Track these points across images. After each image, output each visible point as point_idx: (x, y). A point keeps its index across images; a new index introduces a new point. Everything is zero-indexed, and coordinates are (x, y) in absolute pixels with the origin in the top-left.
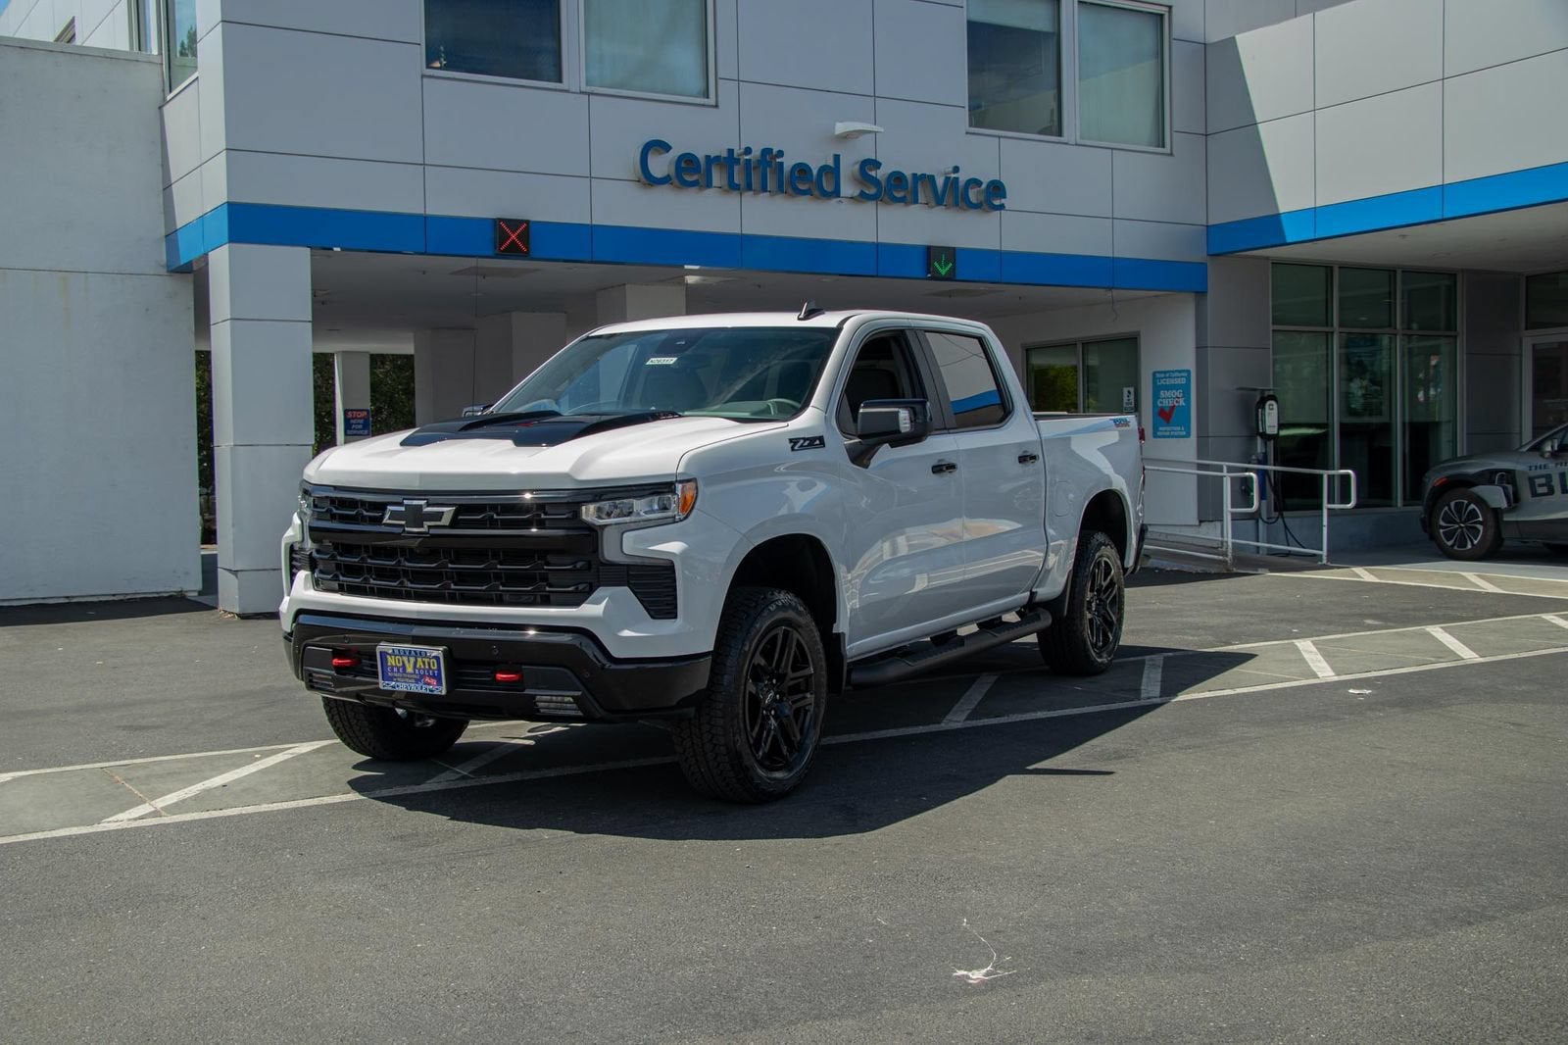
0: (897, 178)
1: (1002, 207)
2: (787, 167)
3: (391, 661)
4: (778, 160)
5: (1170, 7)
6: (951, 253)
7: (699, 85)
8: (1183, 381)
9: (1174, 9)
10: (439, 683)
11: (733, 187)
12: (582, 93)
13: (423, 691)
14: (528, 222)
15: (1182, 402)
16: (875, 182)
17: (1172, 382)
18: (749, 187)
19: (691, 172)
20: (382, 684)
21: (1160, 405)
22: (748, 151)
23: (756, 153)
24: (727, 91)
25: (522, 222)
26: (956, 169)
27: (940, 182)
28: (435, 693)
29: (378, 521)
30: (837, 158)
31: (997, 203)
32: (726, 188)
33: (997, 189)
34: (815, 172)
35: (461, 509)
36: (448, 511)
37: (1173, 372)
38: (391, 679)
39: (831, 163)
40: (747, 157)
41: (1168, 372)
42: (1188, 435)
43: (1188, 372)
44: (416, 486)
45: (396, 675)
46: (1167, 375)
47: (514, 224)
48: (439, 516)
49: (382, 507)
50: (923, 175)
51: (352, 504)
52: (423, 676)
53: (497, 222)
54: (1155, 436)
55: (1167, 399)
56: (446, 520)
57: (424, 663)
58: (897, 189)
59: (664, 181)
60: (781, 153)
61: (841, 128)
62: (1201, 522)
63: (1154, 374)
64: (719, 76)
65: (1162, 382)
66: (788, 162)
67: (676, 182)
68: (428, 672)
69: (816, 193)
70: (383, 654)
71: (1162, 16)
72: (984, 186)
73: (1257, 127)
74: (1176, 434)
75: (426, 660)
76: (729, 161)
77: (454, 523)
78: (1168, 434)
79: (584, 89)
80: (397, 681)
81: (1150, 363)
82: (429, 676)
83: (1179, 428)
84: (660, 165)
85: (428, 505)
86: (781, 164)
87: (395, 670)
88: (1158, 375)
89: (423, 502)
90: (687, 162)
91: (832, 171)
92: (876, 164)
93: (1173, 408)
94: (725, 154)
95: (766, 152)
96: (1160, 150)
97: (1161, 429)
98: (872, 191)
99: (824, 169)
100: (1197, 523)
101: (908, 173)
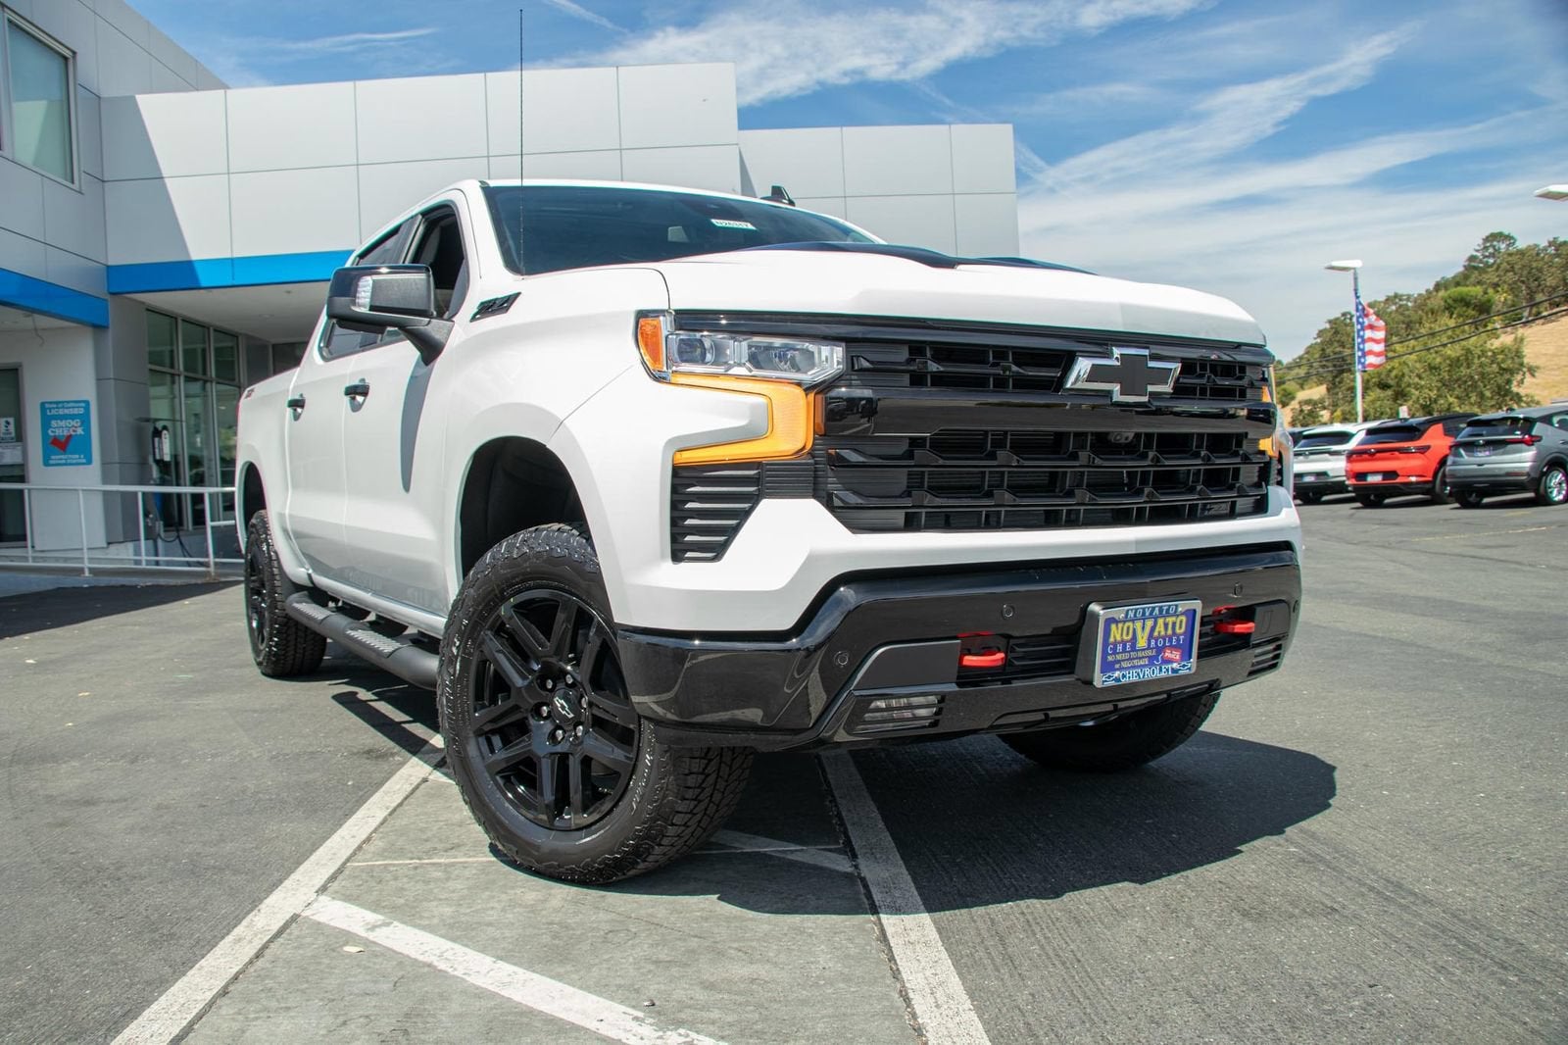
3: (1116, 633)
8: (82, 411)
15: (80, 431)
17: (66, 411)
21: (52, 434)
37: (68, 402)
41: (60, 402)
42: (89, 462)
43: (87, 403)
45: (1119, 657)
46: (60, 405)
52: (1160, 650)
54: (46, 463)
55: (60, 429)
57: (1166, 625)
62: (109, 543)
63: (43, 404)
65: (54, 412)
68: (1171, 640)
71: (66, 59)
74: (74, 461)
75: (1170, 620)
78: (64, 461)
80: (1120, 669)
81: (35, 394)
82: (1172, 647)
83: (77, 456)
85: (1155, 357)
87: (1120, 648)
88: (47, 406)
89: (1146, 352)
93: (69, 437)
97: (53, 457)
100: (105, 545)
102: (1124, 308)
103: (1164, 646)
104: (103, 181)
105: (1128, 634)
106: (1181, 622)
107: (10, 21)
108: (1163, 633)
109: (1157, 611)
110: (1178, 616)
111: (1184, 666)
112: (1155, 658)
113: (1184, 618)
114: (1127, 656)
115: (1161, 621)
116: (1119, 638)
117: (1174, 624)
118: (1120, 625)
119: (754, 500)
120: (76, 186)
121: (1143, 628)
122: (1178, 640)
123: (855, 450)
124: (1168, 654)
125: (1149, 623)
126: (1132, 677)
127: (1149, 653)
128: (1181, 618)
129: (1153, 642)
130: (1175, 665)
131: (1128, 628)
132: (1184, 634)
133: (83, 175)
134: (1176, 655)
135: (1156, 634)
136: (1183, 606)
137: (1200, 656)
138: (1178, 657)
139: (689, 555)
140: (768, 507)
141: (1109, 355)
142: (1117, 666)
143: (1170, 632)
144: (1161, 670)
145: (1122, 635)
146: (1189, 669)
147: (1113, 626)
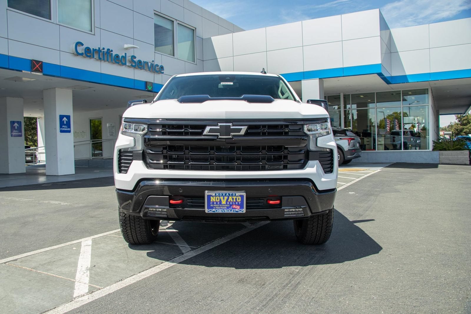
0: (140, 62)
1: (163, 73)
2: (114, 55)
3: (213, 199)
4: (111, 53)
5: (196, 28)
6: (152, 84)
7: (89, 28)
9: (197, 29)
10: (242, 207)
11: (100, 59)
12: (57, 24)
13: (232, 212)
14: (42, 62)
16: (135, 62)
18: (104, 60)
19: (89, 53)
20: (207, 211)
22: (104, 49)
23: (106, 50)
24: (97, 30)
25: (40, 62)
26: (153, 61)
27: (149, 64)
28: (239, 212)
29: (201, 134)
30: (126, 54)
31: (162, 71)
32: (98, 59)
33: (162, 68)
34: (120, 57)
35: (250, 127)
36: (244, 129)
38: (212, 208)
39: (124, 55)
40: (103, 51)
44: (224, 117)
47: (38, 62)
48: (240, 130)
49: (203, 127)
50: (146, 62)
51: (180, 127)
53: (32, 61)
56: (242, 132)
57: (233, 199)
58: (139, 65)
59: (81, 54)
60: (112, 51)
61: (126, 46)
64: (95, 26)
66: (114, 53)
67: (84, 55)
69: (120, 63)
70: (209, 197)
71: (194, 30)
72: (159, 67)
73: (217, 60)
75: (234, 198)
76: (98, 51)
77: (247, 134)
79: (58, 23)
80: (216, 209)
82: (235, 205)
84: (80, 50)
85: (233, 125)
86: (112, 54)
87: (215, 203)
89: (231, 124)
90: (88, 50)
91: (124, 58)
92: (135, 58)
94: (97, 49)
95: (108, 49)
96: (194, 63)
98: (134, 64)
99: (122, 56)
101: (142, 61)
102: (226, 112)
103: (233, 204)
104: (203, 61)
105: (218, 199)
106: (239, 198)
107: (178, 23)
108: (232, 201)
109: (227, 194)
110: (237, 196)
111: (240, 210)
112: (230, 207)
113: (240, 198)
114: (218, 206)
115: (230, 198)
116: (214, 200)
117: (236, 199)
118: (214, 197)
119: (132, 160)
120: (195, 63)
121: (224, 199)
122: (238, 203)
123: (150, 150)
124: (234, 206)
125: (226, 198)
126: (220, 211)
127: (227, 206)
128: (238, 197)
129: (228, 203)
130: (237, 210)
131: (218, 198)
132: (241, 201)
133: (197, 60)
134: (239, 207)
135: (229, 201)
136: (238, 194)
137: (247, 209)
138: (239, 208)
139: (123, 172)
140: (135, 162)
141: (217, 125)
142: (215, 208)
143: (235, 200)
144: (231, 211)
145: (215, 200)
146: (243, 211)
147: (212, 197)
